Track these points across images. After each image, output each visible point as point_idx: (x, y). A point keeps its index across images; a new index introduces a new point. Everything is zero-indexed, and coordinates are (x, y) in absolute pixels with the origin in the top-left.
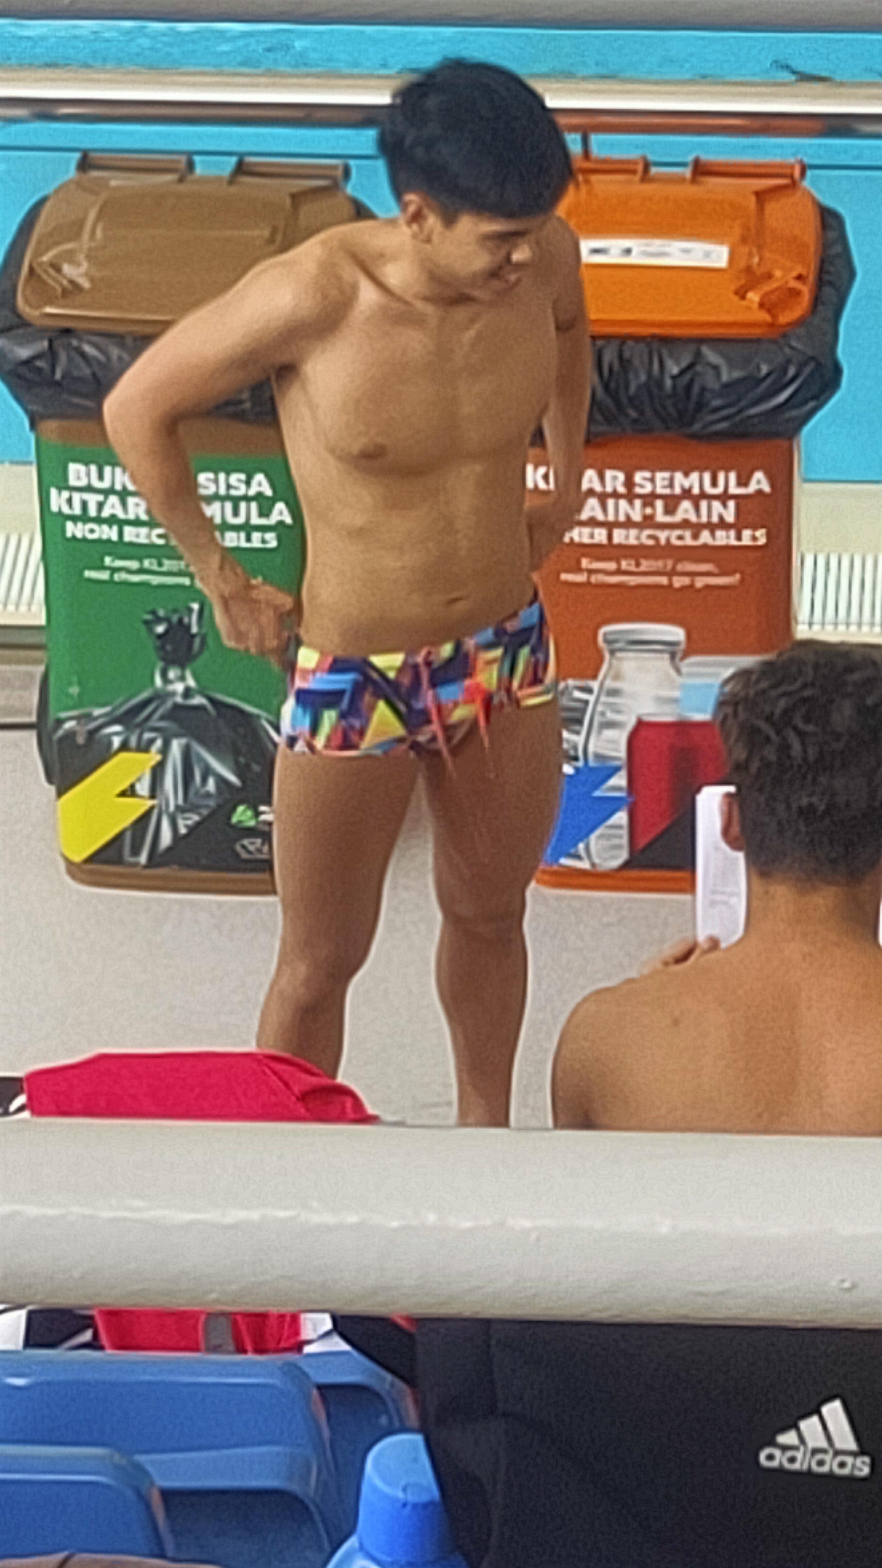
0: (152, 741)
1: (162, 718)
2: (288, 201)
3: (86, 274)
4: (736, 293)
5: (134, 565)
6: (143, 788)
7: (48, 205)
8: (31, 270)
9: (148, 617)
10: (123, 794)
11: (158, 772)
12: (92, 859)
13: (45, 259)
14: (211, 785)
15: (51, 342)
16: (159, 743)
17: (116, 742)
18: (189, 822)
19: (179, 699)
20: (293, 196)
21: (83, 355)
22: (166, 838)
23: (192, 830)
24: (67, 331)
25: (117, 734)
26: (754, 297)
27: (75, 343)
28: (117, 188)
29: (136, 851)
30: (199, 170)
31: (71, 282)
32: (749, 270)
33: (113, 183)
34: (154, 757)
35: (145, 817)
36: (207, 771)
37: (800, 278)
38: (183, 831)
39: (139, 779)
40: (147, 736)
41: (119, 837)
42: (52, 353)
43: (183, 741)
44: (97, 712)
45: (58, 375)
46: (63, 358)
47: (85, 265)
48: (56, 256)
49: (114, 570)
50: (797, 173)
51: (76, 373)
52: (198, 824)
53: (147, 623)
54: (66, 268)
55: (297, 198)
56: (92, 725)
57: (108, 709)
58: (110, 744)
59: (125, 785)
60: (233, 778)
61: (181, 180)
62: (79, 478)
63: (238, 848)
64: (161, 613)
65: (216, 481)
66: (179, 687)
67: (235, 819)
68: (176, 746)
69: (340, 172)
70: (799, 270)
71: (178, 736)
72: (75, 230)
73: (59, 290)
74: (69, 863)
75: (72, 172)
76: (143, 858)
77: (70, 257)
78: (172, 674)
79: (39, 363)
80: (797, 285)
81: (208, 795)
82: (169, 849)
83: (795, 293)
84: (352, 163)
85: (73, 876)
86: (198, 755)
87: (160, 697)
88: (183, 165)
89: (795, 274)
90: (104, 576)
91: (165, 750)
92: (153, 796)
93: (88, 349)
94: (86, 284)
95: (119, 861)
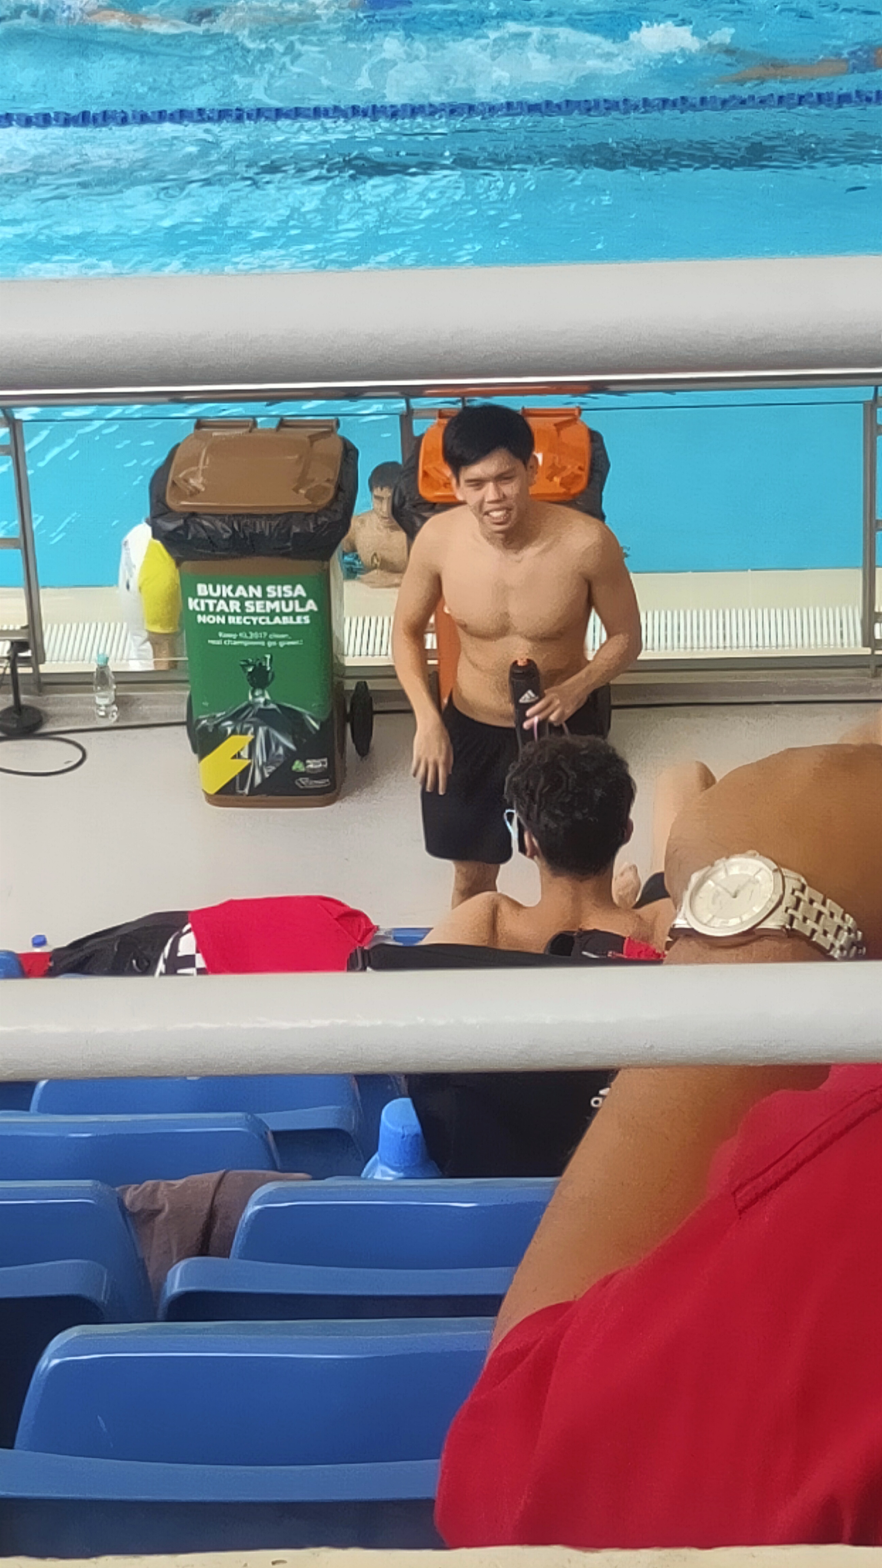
0: (248, 729)
1: (253, 716)
2: (307, 440)
3: (203, 484)
4: (547, 478)
5: (235, 636)
6: (245, 754)
7: (180, 448)
8: (174, 483)
9: (242, 663)
10: (234, 757)
11: (252, 745)
12: (220, 792)
13: (181, 476)
14: (281, 751)
15: (185, 521)
16: (252, 730)
17: (229, 730)
18: (270, 771)
19: (262, 706)
20: (310, 437)
21: (203, 527)
22: (258, 780)
23: (271, 774)
24: (194, 514)
25: (230, 726)
26: (557, 480)
27: (198, 520)
28: (217, 437)
29: (242, 788)
30: (259, 427)
31: (195, 488)
32: (553, 466)
33: (215, 434)
34: (250, 737)
35: (247, 768)
36: (278, 744)
37: (580, 468)
38: (267, 775)
39: (242, 750)
40: (245, 726)
41: (233, 780)
42: (185, 527)
43: (265, 728)
44: (219, 715)
45: (190, 537)
46: (192, 528)
47: (201, 479)
48: (185, 475)
49: (224, 639)
50: (576, 413)
51: (199, 536)
52: (274, 772)
53: (243, 666)
54: (192, 481)
55: (313, 438)
56: (216, 722)
57: (224, 713)
58: (226, 731)
59: (235, 752)
60: (292, 746)
61: (250, 431)
62: (203, 591)
63: (297, 783)
64: (250, 660)
65: (276, 590)
66: (262, 700)
67: (294, 768)
68: (261, 731)
69: (334, 424)
70: (580, 464)
71: (262, 725)
72: (194, 460)
73: (188, 493)
74: (207, 795)
75: (192, 430)
76: (246, 791)
77: (193, 475)
78: (257, 693)
79: (181, 532)
80: (579, 472)
81: (279, 756)
82: (260, 785)
83: (578, 477)
84: (340, 418)
85: (209, 802)
86: (273, 736)
87: (250, 705)
88: (250, 424)
89: (576, 467)
90: (219, 642)
91: (255, 733)
92: (250, 757)
93: (205, 523)
94: (203, 489)
95: (234, 793)
